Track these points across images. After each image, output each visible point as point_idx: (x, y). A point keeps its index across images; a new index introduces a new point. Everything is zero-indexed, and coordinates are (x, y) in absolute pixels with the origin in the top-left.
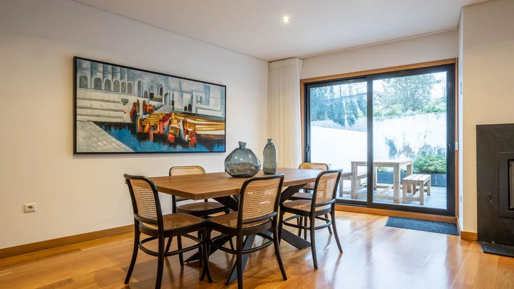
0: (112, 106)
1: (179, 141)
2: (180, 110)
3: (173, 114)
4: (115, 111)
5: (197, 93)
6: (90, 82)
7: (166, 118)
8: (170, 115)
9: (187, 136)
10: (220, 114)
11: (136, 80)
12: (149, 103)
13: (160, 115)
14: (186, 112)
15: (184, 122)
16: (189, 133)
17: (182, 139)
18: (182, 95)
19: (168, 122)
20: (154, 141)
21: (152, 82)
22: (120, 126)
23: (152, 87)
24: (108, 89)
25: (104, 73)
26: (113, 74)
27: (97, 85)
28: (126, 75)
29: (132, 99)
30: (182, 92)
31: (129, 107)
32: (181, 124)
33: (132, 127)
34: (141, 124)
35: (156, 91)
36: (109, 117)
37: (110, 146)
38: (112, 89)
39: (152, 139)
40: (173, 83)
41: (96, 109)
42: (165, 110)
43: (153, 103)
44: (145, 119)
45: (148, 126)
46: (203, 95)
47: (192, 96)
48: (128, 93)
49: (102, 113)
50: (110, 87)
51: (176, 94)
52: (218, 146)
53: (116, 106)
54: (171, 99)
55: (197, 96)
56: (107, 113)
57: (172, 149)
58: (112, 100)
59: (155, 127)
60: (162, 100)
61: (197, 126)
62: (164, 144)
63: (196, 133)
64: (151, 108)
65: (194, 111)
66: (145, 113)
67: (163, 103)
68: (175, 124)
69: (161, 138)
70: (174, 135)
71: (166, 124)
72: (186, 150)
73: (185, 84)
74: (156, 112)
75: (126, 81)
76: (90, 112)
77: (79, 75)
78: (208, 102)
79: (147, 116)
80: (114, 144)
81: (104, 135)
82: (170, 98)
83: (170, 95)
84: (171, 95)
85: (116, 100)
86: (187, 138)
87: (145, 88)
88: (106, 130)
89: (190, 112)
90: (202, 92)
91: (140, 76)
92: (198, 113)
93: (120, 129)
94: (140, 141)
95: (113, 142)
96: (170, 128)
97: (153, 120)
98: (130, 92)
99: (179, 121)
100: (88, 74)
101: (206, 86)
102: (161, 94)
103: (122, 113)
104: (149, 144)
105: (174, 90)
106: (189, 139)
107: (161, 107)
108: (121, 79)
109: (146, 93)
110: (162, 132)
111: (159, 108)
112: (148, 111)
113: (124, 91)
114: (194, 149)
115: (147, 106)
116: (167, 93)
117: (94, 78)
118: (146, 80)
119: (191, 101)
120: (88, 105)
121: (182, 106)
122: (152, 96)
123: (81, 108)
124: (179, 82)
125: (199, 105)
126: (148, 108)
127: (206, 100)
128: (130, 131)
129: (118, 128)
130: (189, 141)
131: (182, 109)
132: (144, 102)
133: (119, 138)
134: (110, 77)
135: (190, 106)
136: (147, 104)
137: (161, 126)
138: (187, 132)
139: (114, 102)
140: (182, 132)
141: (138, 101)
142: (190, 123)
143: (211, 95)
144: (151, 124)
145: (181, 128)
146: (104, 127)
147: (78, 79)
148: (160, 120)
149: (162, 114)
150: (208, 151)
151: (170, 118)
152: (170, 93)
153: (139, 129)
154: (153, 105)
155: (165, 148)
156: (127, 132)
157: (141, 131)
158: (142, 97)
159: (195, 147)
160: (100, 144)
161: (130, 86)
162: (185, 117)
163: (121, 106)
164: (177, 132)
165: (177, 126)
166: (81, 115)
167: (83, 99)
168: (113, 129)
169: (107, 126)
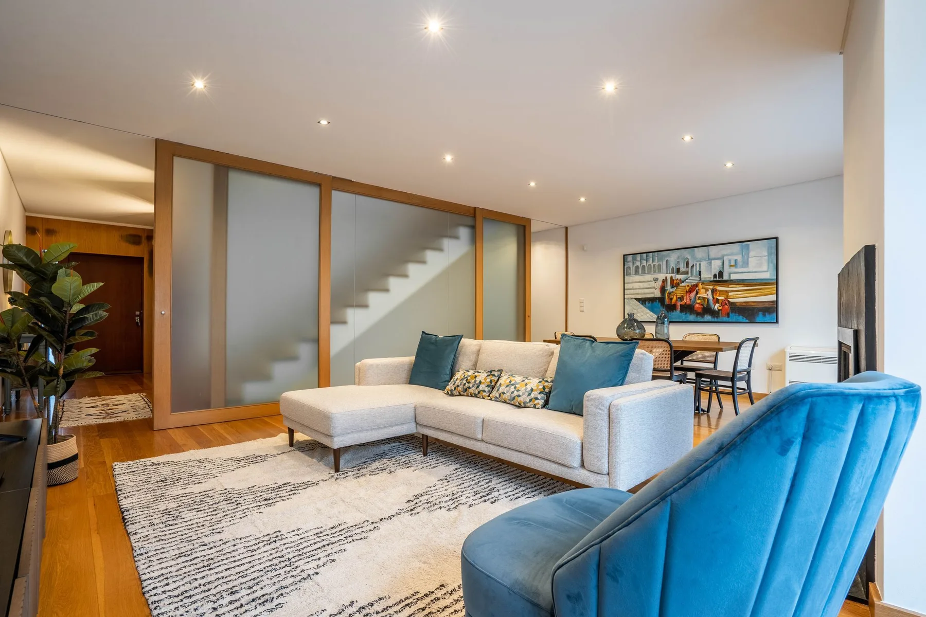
0: (646, 285)
1: (707, 310)
2: (708, 279)
3: (701, 284)
4: (649, 288)
5: (730, 257)
6: (632, 270)
7: (693, 288)
8: (697, 286)
9: (717, 305)
10: (768, 275)
11: (664, 260)
12: (675, 277)
13: (687, 287)
14: (715, 279)
15: (713, 291)
16: (720, 302)
17: (711, 308)
18: (711, 263)
19: (695, 292)
20: (681, 311)
21: (678, 258)
22: (652, 300)
23: (678, 262)
24: (644, 273)
25: (641, 261)
26: (647, 261)
27: (637, 272)
28: (656, 258)
29: (661, 277)
30: (710, 260)
31: (660, 283)
32: (709, 292)
33: (661, 300)
34: (668, 296)
35: (682, 265)
36: (645, 294)
37: (645, 317)
38: (646, 272)
39: (679, 309)
40: (699, 253)
41: (636, 289)
42: (692, 281)
43: (679, 277)
44: (672, 292)
45: (675, 298)
46: (739, 258)
47: (724, 261)
48: (658, 272)
49: (640, 291)
50: (645, 270)
51: (704, 264)
52: (764, 315)
53: (650, 285)
54: (698, 269)
55: (730, 261)
56: (642, 291)
57: (699, 319)
58: (646, 280)
59: (681, 299)
60: (688, 272)
61: (730, 294)
62: (691, 314)
63: (728, 301)
64: (678, 281)
65: (725, 277)
66: (672, 287)
67: (689, 275)
68: (702, 294)
69: (688, 308)
70: (702, 305)
71: (693, 295)
72: (716, 320)
73: (714, 251)
74: (682, 285)
75: (656, 263)
76: (632, 292)
77: (625, 267)
78: (746, 264)
79: (674, 290)
80: (648, 315)
81: (641, 308)
82: (696, 269)
83: (696, 266)
84: (698, 265)
85: (649, 280)
86: (717, 307)
87: (672, 265)
88: (642, 304)
89: (721, 279)
90: (736, 254)
91: (668, 256)
92: (731, 279)
93: (652, 302)
94: (668, 312)
95: (648, 313)
96: (697, 298)
97: (679, 292)
98: (660, 271)
99: (707, 290)
100: (631, 264)
101: (742, 245)
102: (687, 267)
103: (653, 289)
104: (676, 314)
105: (701, 260)
106: (720, 308)
107: (687, 279)
108: (653, 262)
109: (673, 268)
110: (688, 302)
111: (685, 281)
112: (675, 284)
113: (655, 272)
114: (726, 319)
115: (674, 280)
116: (694, 265)
117: (634, 266)
118: (673, 258)
119: (722, 267)
120: (631, 287)
121: (711, 274)
122: (678, 271)
123: (628, 289)
124: (707, 251)
125: (733, 269)
126: (675, 282)
127: (743, 262)
128: (660, 304)
129: (651, 302)
130: (719, 310)
131: (711, 278)
132: (671, 277)
133: (652, 310)
134: (644, 263)
135: (721, 274)
136: (674, 278)
137: (688, 297)
138: (717, 301)
139: (648, 281)
140: (711, 302)
141: (666, 277)
142: (720, 291)
143: (752, 254)
144: (678, 296)
145: (710, 297)
146: (641, 302)
147: (625, 270)
148: (686, 292)
149: (688, 286)
150: (748, 321)
151: (697, 288)
152: (696, 264)
153: (667, 301)
154: (679, 278)
155: (692, 317)
156: (657, 304)
157: (670, 303)
158: (670, 273)
159: (728, 317)
160: (638, 315)
161: (659, 265)
162: (714, 285)
163: (653, 284)
164: (705, 301)
165: (705, 295)
166: (627, 295)
167: (628, 283)
168: (647, 303)
169: (643, 301)
